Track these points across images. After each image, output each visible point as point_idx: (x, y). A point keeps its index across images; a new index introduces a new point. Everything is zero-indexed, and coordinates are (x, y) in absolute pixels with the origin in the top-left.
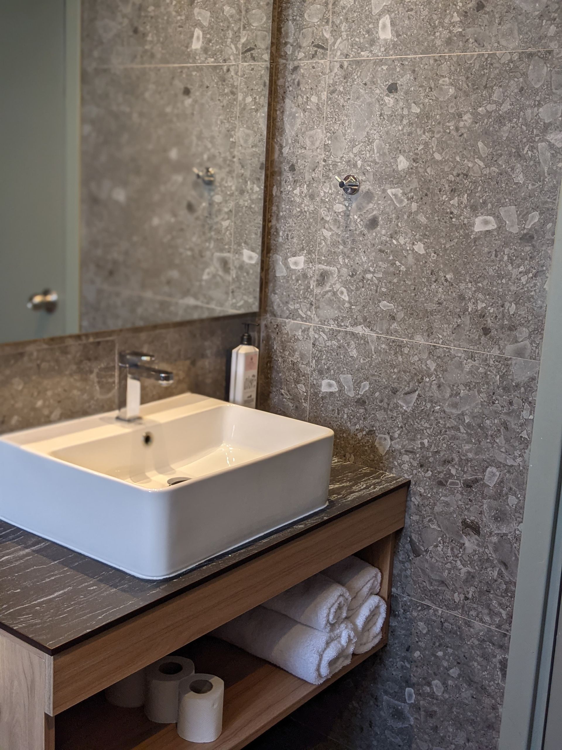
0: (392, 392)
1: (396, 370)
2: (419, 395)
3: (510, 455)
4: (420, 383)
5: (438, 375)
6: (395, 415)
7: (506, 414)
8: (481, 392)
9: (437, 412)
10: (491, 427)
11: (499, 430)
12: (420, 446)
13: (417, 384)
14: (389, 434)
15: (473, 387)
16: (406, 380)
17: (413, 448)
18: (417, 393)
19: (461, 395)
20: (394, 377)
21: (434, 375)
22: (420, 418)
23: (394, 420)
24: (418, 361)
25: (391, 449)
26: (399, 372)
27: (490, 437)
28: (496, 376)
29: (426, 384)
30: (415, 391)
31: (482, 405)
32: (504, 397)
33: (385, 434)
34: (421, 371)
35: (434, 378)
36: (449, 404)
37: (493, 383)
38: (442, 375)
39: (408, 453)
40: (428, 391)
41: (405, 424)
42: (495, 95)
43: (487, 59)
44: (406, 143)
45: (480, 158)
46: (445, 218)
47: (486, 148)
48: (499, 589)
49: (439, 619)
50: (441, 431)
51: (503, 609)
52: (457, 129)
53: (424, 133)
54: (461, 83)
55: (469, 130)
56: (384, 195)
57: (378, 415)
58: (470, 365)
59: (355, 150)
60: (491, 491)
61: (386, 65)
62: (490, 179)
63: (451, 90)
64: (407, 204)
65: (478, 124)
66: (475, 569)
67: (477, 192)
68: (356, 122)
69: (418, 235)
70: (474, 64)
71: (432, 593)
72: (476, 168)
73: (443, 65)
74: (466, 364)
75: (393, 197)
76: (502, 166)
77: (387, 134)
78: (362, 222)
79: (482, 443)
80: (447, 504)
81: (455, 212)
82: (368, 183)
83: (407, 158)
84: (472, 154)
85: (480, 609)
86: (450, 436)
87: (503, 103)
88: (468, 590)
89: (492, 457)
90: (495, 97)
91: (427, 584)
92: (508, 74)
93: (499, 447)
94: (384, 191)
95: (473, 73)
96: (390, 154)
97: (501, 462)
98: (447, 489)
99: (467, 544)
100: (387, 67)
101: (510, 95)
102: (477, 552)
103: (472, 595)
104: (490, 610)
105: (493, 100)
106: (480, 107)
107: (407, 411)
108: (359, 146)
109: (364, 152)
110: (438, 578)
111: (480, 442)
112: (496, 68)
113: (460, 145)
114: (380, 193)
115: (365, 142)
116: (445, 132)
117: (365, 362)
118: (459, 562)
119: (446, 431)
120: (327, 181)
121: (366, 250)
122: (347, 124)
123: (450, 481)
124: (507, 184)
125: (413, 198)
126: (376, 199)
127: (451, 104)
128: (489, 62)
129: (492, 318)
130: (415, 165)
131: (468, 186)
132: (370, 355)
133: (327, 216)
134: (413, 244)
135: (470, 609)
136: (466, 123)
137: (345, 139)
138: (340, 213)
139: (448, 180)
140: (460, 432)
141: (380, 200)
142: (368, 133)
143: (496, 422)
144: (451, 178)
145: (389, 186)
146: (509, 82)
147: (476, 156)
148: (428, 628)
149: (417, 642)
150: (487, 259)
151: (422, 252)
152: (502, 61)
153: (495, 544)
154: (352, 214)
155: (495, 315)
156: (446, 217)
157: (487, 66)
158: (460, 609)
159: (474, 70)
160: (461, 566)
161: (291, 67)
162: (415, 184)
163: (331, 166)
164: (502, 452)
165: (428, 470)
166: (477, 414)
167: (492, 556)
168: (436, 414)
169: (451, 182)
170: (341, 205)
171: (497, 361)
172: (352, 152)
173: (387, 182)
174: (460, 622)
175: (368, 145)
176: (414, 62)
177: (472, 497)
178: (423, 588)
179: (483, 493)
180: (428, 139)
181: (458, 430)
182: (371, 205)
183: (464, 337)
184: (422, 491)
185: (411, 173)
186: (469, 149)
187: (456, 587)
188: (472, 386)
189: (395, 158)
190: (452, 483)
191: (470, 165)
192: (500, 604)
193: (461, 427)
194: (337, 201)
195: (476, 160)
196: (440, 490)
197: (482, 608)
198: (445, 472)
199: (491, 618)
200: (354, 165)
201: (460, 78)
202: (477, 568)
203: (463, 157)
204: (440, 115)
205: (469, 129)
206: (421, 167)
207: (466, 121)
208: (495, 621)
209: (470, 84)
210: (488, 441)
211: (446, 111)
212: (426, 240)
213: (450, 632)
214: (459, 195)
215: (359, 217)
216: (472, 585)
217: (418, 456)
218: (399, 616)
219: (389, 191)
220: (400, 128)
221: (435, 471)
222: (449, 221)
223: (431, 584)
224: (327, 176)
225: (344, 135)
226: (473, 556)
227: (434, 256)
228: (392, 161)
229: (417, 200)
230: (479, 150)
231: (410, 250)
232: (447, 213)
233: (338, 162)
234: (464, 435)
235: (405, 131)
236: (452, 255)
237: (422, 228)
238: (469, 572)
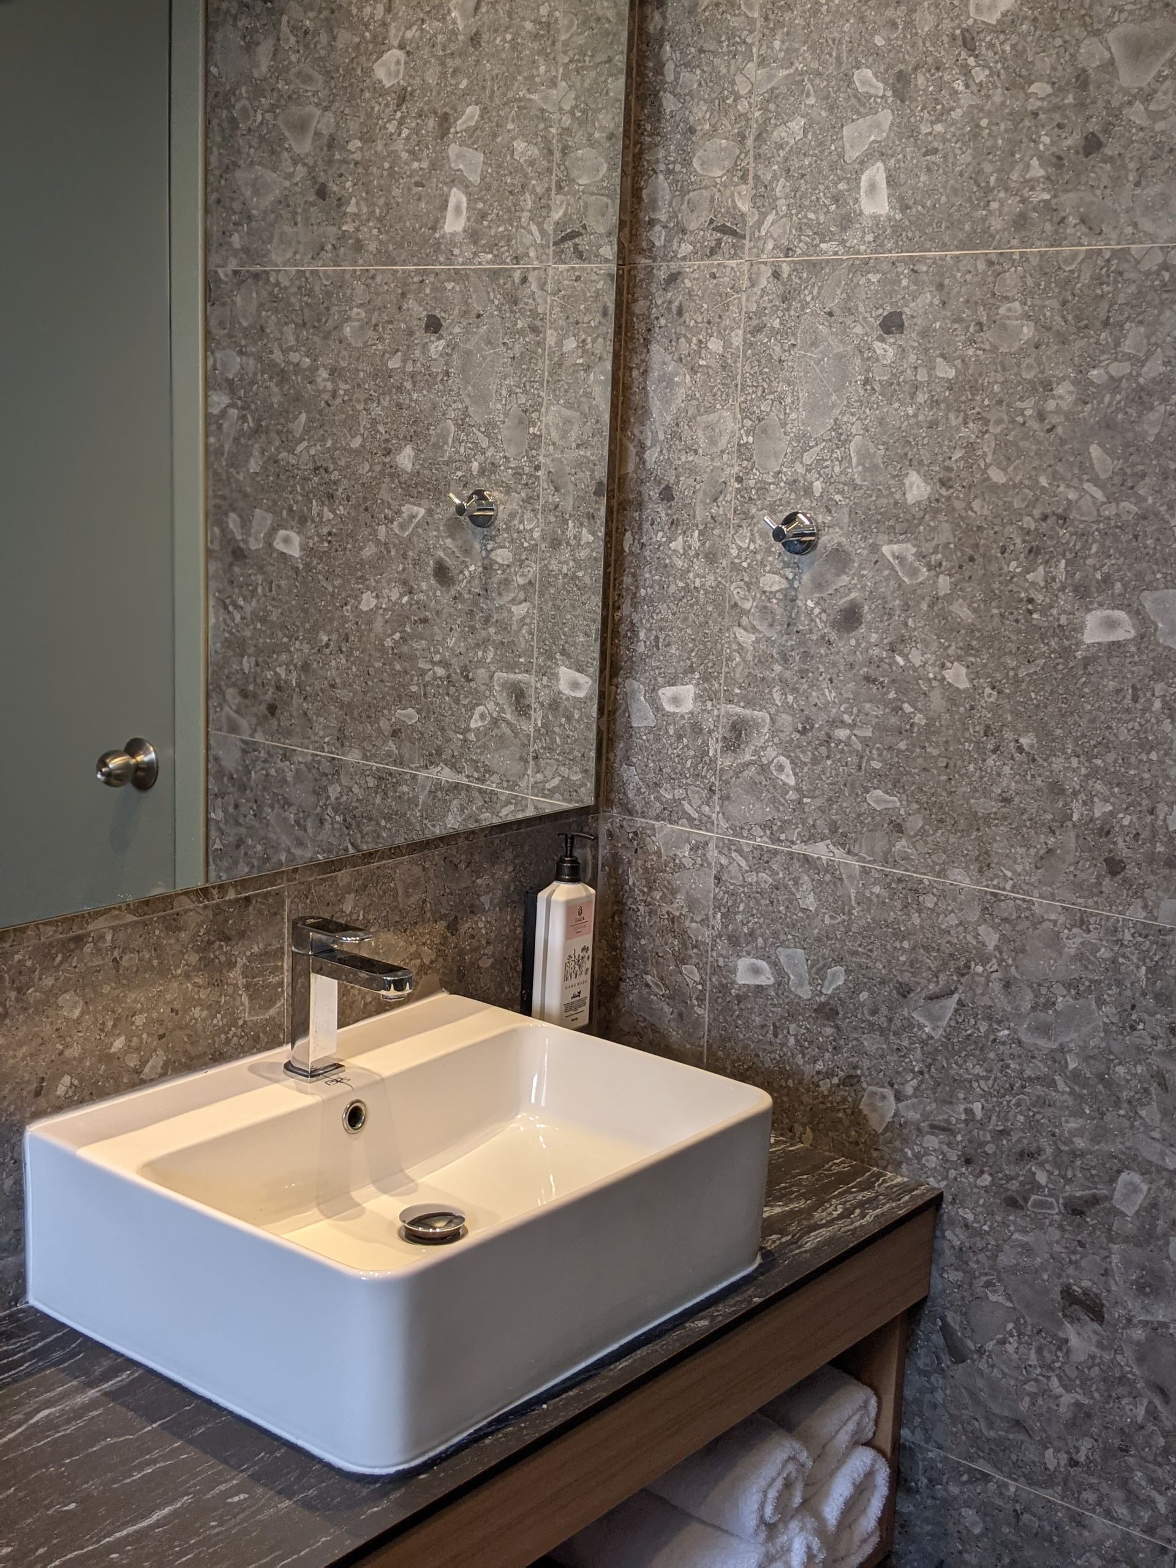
0: (898, 993)
1: (906, 945)
2: (961, 1003)
3: (1172, 1146)
4: (963, 975)
5: (1003, 960)
6: (906, 1043)
7: (1162, 1054)
8: (1105, 1003)
9: (1003, 1043)
10: (1128, 1081)
11: (1146, 1090)
12: (963, 1117)
13: (955, 978)
14: (892, 1085)
15: (1084, 991)
16: (930, 968)
17: (948, 1121)
18: (956, 997)
19: (1059, 1007)
20: (903, 959)
21: (994, 960)
22: (964, 1053)
23: (904, 1056)
24: (958, 926)
25: (896, 1119)
26: (914, 948)
27: (1125, 1105)
28: (1138, 967)
29: (977, 979)
30: (952, 993)
31: (1106, 1031)
32: (1158, 1016)
33: (883, 1087)
34: (965, 950)
35: (995, 967)
36: (1029, 1027)
37: (1132, 984)
38: (1014, 960)
39: (936, 1131)
40: (983, 994)
41: (929, 1066)
42: (1127, 342)
43: (1108, 261)
44: (923, 445)
45: (1095, 481)
46: (1016, 613)
47: (1109, 460)
48: (1150, 1446)
49: (1009, 1506)
50: (1012, 1086)
51: (1161, 1494)
52: (1041, 416)
53: (965, 423)
54: (1048, 314)
55: (1067, 419)
56: (875, 558)
57: (866, 1043)
58: (1079, 940)
59: (808, 458)
60: (1130, 1226)
61: (878, 271)
62: (1117, 527)
63: (1025, 330)
64: (928, 579)
65: (1089, 406)
66: (1093, 1398)
67: (1089, 556)
68: (809, 397)
69: (953, 647)
70: (1080, 271)
71: (993, 1446)
72: (1086, 502)
73: (1007, 274)
74: (1068, 938)
75: (895, 563)
76: (1147, 500)
77: (880, 424)
78: (824, 616)
79: (1108, 1117)
80: (1027, 1250)
81: (1039, 598)
82: (837, 529)
83: (927, 477)
84: (1076, 471)
85: (1104, 1488)
86: (1034, 1098)
87: (1147, 359)
88: (1077, 1444)
89: (1129, 1148)
90: (1128, 347)
91: (981, 1425)
92: (1160, 296)
93: (1148, 1129)
94: (875, 548)
95: (1077, 292)
96: (886, 467)
97: (1150, 1163)
98: (1027, 1216)
99: (1074, 1341)
100: (879, 276)
101: (1164, 341)
102: (1098, 1361)
103: (1087, 1457)
104: (1130, 1492)
105: (1124, 354)
106: (1094, 367)
107: (932, 1038)
108: (816, 449)
109: (828, 463)
110: (1006, 1413)
111: (1103, 1114)
112: (1129, 282)
113: (1048, 451)
114: (865, 552)
115: (830, 440)
116: (1013, 421)
117: (833, 922)
118: (1055, 1382)
119: (1023, 1087)
120: (744, 524)
121: (834, 676)
122: (789, 400)
123: (1033, 1197)
124: (1158, 539)
125: (940, 565)
126: (856, 565)
127: (1028, 361)
128: (1113, 269)
129: (1127, 839)
130: (943, 492)
131: (1068, 543)
132: (847, 908)
133: (745, 599)
134: (943, 666)
135: (1081, 1488)
136: (1060, 402)
137: (785, 434)
138: (774, 593)
139: (1021, 528)
140: (1057, 1091)
141: (864, 569)
142: (836, 420)
143: (1139, 1071)
144: (1028, 523)
145: (886, 538)
146: (1160, 314)
147: (1085, 477)
148: (985, 1522)
149: (960, 1552)
150: (1114, 705)
151: (964, 684)
152: (1145, 266)
153: (1138, 1343)
154: (800, 597)
155: (1134, 832)
156: (1017, 608)
157: (1108, 276)
158: (1058, 1484)
159: (1079, 285)
160: (1060, 1390)
161: (662, 274)
162: (945, 534)
163: (754, 492)
164: (1153, 1138)
165: (982, 1172)
166: (1096, 1051)
167: (1130, 1372)
168: (1001, 1047)
169: (1028, 532)
170: (777, 578)
171: (1140, 935)
172: (802, 463)
173: (882, 529)
174: (1060, 1514)
175: (838, 448)
176: (942, 266)
177: (1084, 1236)
178: (972, 1432)
179: (1110, 1230)
180: (973, 436)
181: (1053, 1084)
182: (845, 579)
183: (1062, 878)
184: (970, 1217)
185: (937, 511)
186: (1068, 461)
187: (1048, 1437)
188: (1082, 988)
189: (900, 477)
190: (1039, 1204)
191: (1072, 495)
192: (1151, 1480)
193: (1057, 1078)
194: (767, 568)
195: (1086, 486)
196: (1012, 1218)
197: (1111, 1486)
198: (1022, 1178)
199: (1132, 1510)
200: (805, 491)
201: (1047, 302)
202: (1096, 1395)
203: (1054, 479)
204: (1002, 383)
205: (1068, 416)
206: (958, 498)
207: (1061, 397)
208: (1141, 1518)
209: (1070, 317)
210: (1122, 1112)
211: (1016, 375)
212: (972, 659)
213: (1036, 1534)
214: (1047, 562)
215: (817, 604)
216: (1085, 1435)
217: (959, 1138)
218: (918, 1491)
219: (886, 550)
220: (911, 411)
221: (1000, 1175)
222: (1025, 618)
223: (991, 1426)
224: (744, 513)
225: (784, 424)
226: (1089, 1368)
227: (990, 695)
228: (892, 482)
229: (950, 569)
230: (1092, 464)
231: (935, 678)
232: (1021, 600)
233: (770, 484)
234: (1066, 1097)
235: (921, 418)
236: (1033, 695)
237: (963, 632)
238: (1078, 1405)
